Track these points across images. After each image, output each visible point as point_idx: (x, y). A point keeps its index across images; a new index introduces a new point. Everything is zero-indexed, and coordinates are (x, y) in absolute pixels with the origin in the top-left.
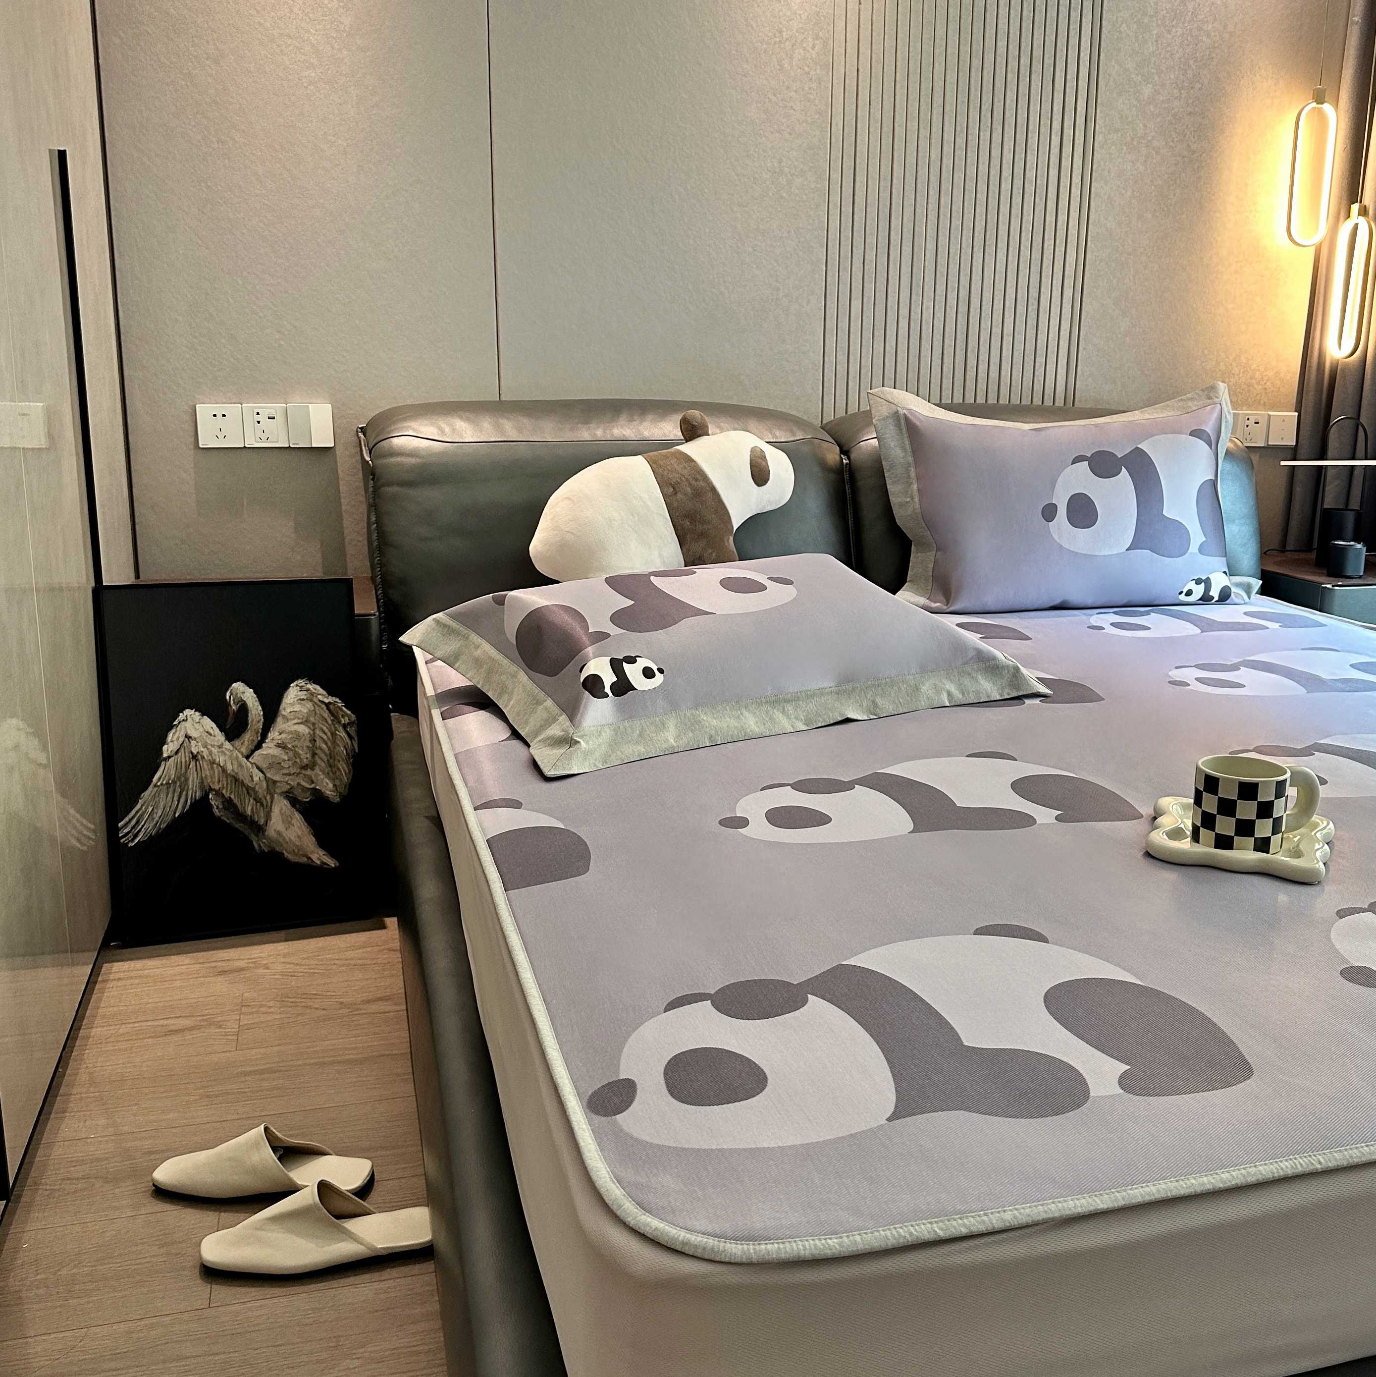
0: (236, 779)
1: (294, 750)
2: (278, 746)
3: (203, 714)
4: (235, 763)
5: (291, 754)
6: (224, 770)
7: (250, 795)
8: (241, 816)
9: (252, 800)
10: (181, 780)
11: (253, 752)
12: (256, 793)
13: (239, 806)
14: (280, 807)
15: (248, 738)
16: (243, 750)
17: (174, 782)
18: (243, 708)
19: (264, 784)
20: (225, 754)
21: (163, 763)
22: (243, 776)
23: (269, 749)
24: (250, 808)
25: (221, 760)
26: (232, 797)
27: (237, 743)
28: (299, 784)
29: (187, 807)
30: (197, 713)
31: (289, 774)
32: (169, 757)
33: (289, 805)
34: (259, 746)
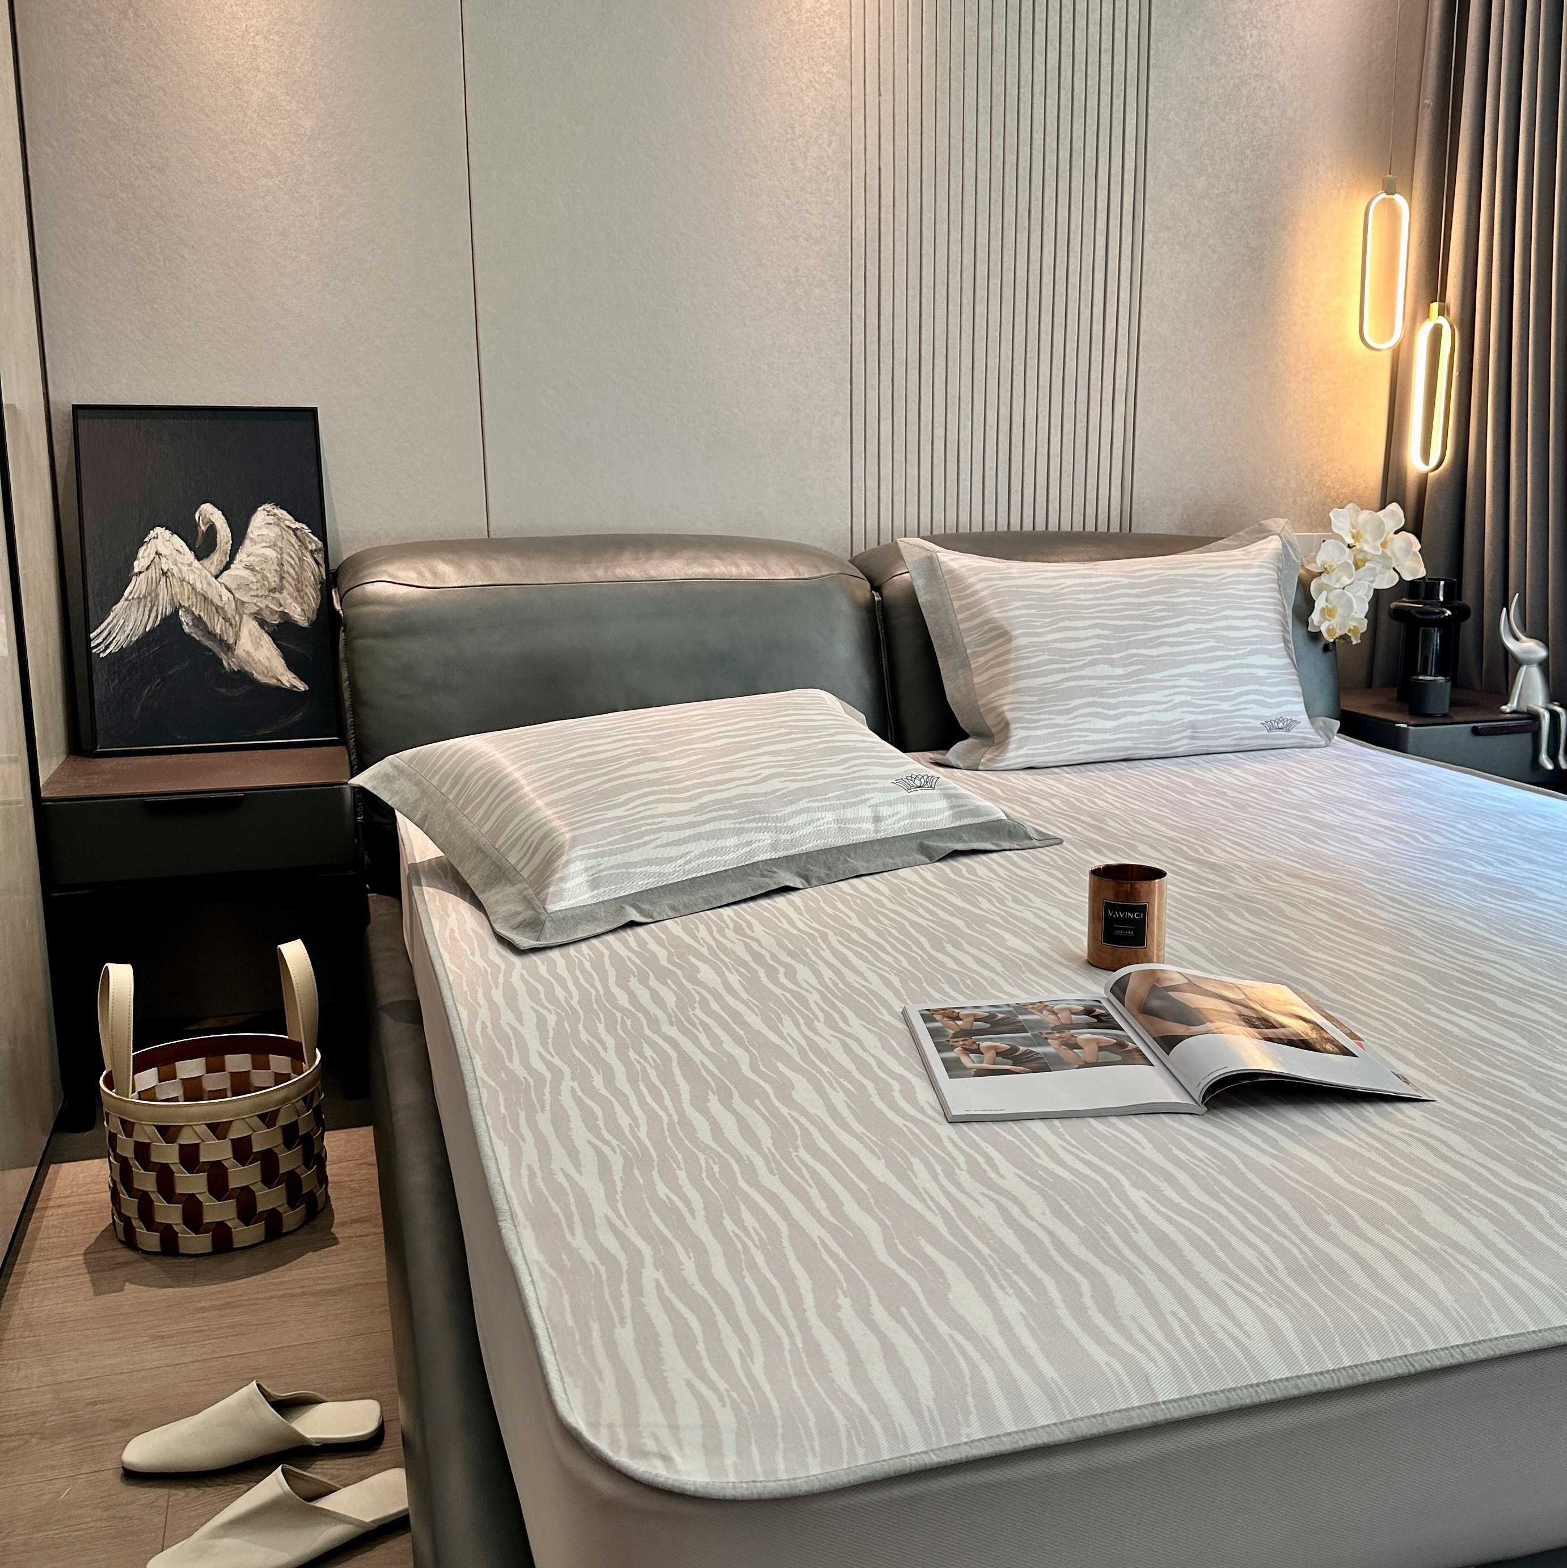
0: (206, 599)
1: (261, 572)
2: (247, 567)
3: (174, 532)
4: (205, 582)
5: (259, 576)
6: (194, 588)
7: (219, 615)
8: (210, 634)
9: (221, 619)
10: (151, 597)
11: (222, 572)
12: (225, 612)
13: (209, 625)
14: (250, 628)
15: (217, 558)
16: (214, 570)
17: (145, 597)
18: (212, 529)
19: (233, 603)
20: (195, 573)
21: (134, 578)
22: (212, 595)
23: (237, 569)
24: (219, 626)
25: (191, 578)
26: (202, 614)
27: (206, 562)
28: (267, 606)
29: (158, 623)
30: (168, 532)
31: (257, 596)
32: (140, 573)
33: (258, 627)
34: (227, 567)
